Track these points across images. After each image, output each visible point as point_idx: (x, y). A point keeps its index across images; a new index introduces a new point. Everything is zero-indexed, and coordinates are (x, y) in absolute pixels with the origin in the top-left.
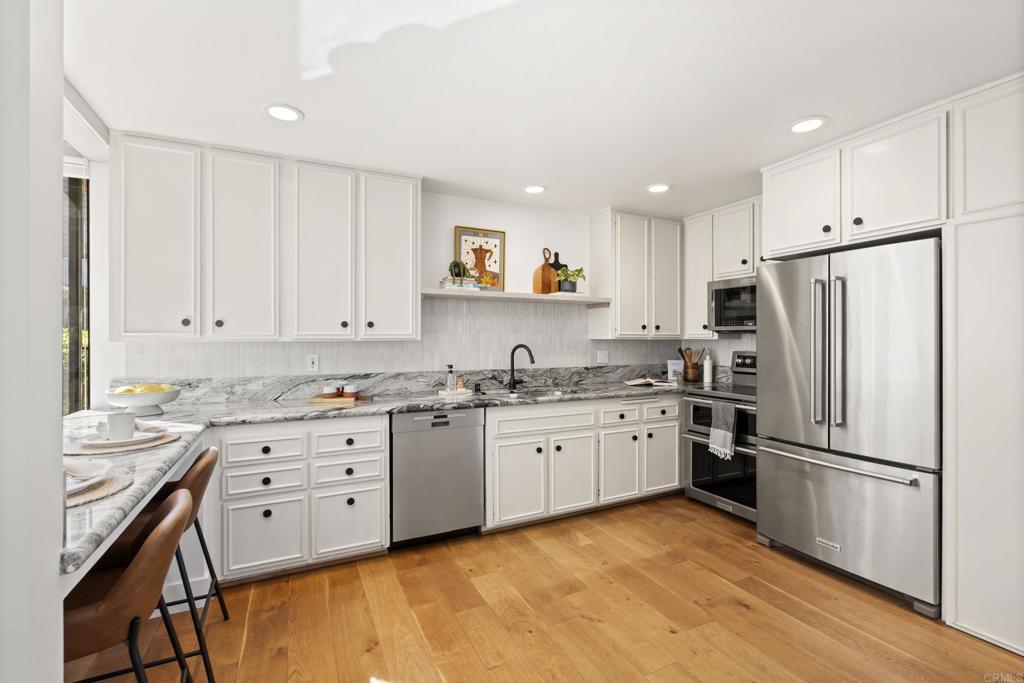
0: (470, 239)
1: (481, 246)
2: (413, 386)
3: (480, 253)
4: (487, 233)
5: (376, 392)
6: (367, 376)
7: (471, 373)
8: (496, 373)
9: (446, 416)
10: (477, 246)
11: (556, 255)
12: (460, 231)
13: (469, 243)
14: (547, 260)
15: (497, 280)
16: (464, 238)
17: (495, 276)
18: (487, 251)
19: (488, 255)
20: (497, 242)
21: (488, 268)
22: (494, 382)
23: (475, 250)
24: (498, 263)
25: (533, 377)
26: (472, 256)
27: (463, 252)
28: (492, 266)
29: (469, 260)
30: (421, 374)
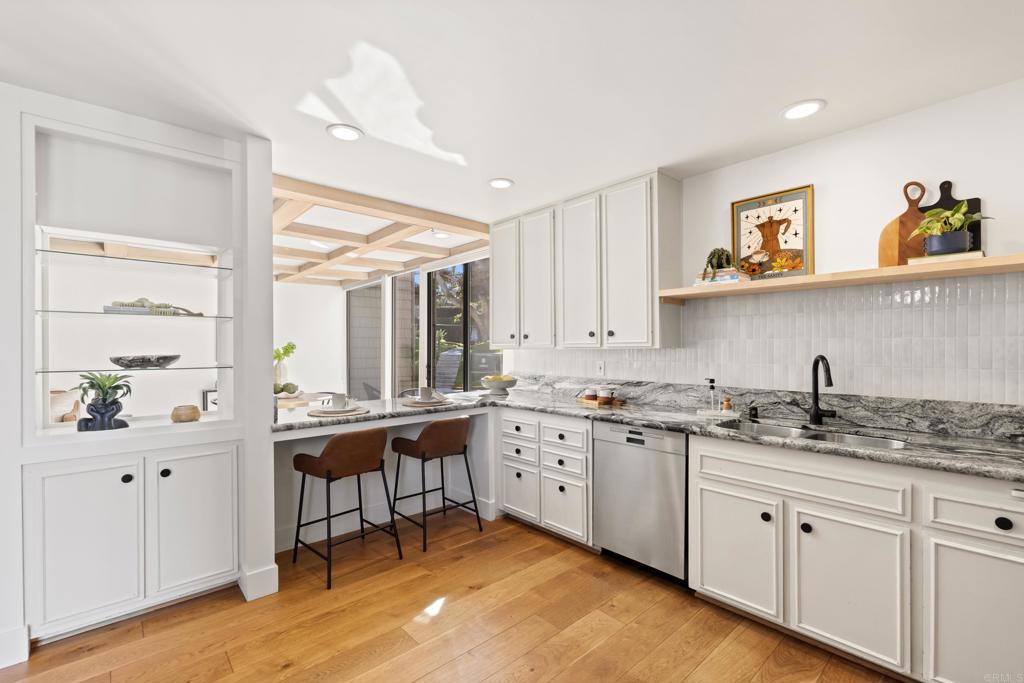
0: (753, 213)
1: (771, 218)
2: (683, 400)
3: (769, 229)
4: (778, 197)
5: (646, 401)
6: (639, 384)
7: (757, 393)
8: (798, 397)
9: (640, 434)
10: (764, 219)
11: (946, 187)
12: (737, 208)
13: (751, 219)
14: (913, 203)
15: (798, 260)
16: (743, 215)
17: (797, 255)
18: (781, 222)
19: (782, 228)
20: (799, 204)
21: (783, 246)
22: (795, 409)
23: (761, 227)
24: (801, 235)
25: (876, 410)
26: (758, 236)
27: (744, 231)
28: (789, 241)
29: (751, 243)
30: (691, 388)
